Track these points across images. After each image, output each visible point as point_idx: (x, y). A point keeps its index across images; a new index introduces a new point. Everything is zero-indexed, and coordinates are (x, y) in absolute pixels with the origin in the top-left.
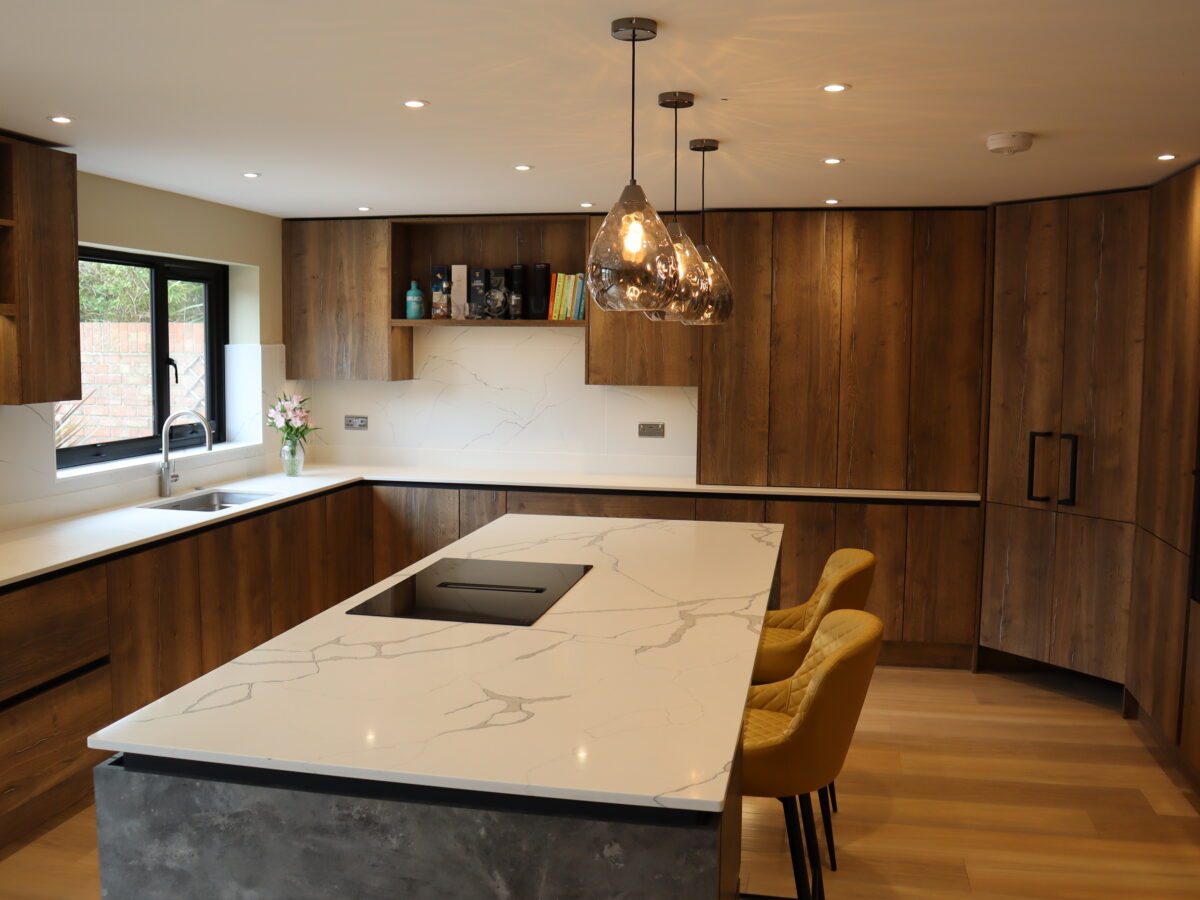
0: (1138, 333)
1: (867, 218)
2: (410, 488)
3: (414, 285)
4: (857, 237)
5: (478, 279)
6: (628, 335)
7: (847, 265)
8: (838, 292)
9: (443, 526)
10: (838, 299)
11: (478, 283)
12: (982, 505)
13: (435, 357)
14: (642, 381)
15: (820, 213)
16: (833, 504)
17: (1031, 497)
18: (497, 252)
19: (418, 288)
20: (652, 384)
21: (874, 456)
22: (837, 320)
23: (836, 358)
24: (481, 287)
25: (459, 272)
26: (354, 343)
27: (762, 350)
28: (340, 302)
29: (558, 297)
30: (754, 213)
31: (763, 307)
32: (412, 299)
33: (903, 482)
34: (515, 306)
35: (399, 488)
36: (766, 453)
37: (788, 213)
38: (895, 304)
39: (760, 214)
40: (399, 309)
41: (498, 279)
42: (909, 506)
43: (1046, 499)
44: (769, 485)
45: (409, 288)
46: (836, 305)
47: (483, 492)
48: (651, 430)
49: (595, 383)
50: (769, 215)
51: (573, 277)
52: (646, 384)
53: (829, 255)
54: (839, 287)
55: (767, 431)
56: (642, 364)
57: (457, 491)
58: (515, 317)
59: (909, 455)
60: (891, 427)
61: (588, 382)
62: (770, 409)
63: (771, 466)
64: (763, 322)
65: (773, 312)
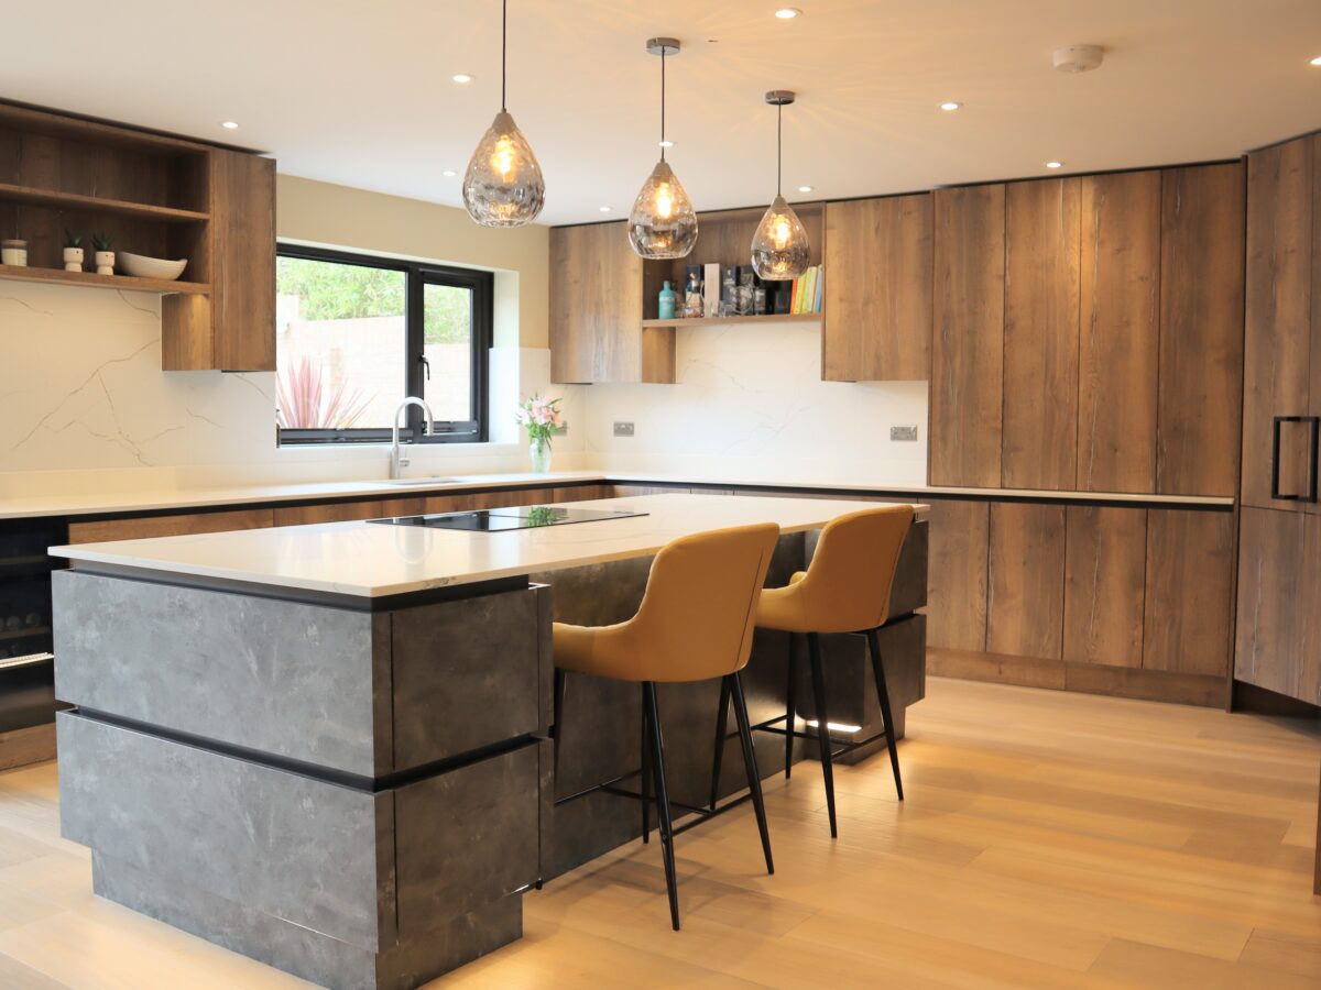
1: (1107, 183)
3: (666, 285)
4: (1097, 204)
5: (730, 277)
6: (863, 327)
7: (1086, 237)
8: (1077, 268)
10: (1077, 277)
11: (730, 282)
12: (1236, 509)
13: (696, 360)
14: (877, 376)
15: (1055, 181)
16: (1063, 507)
17: (1275, 493)
19: (671, 288)
20: (888, 379)
21: (1118, 454)
22: (1076, 300)
23: (1074, 343)
24: (731, 285)
25: (712, 271)
27: (994, 337)
28: (598, 305)
29: (798, 291)
30: (985, 187)
31: (995, 289)
32: (665, 298)
33: (1151, 484)
34: (760, 302)
36: (1000, 451)
37: (1021, 184)
38: (1142, 279)
39: (992, 187)
40: (651, 310)
41: (747, 277)
42: (1150, 510)
43: (1291, 498)
44: (1002, 488)
45: (662, 288)
46: (1074, 283)
48: (903, 433)
49: (832, 379)
50: (1002, 186)
51: (813, 270)
52: (881, 379)
53: (1066, 226)
54: (1077, 263)
55: (1000, 426)
56: (878, 358)
58: (760, 313)
59: (1158, 453)
60: (1137, 417)
61: (824, 379)
62: (1003, 402)
63: (1004, 465)
64: (995, 305)
65: (1005, 294)
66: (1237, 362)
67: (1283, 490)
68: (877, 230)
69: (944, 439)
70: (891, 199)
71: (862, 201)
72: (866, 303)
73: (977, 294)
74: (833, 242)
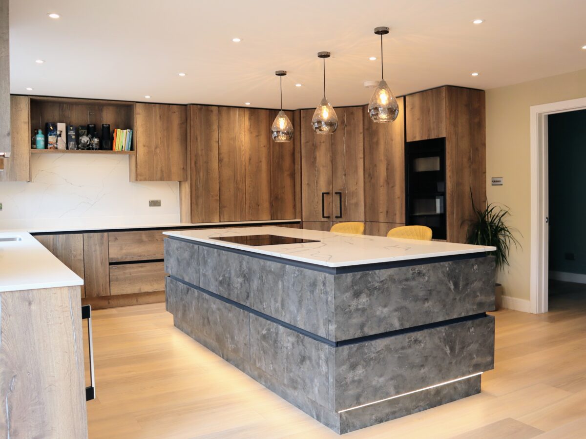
0: (361, 155)
1: (253, 111)
2: (55, 235)
3: (40, 131)
4: (250, 119)
5: (72, 130)
6: (155, 158)
7: (247, 130)
8: (244, 141)
9: (74, 253)
10: (244, 144)
11: (72, 133)
12: (301, 223)
13: (42, 171)
14: (162, 179)
15: (236, 108)
17: (324, 217)
18: (79, 117)
19: (42, 133)
20: (166, 180)
21: (259, 207)
22: (244, 152)
23: (244, 168)
24: (73, 135)
25: (61, 127)
27: (215, 165)
29: (117, 140)
30: (211, 107)
31: (215, 146)
32: (40, 138)
33: (270, 217)
34: (96, 144)
35: (49, 236)
36: (219, 208)
37: (224, 107)
38: (264, 146)
39: (213, 107)
40: (33, 143)
41: (83, 131)
43: (328, 217)
44: (220, 222)
45: (37, 133)
46: (243, 146)
47: (96, 234)
48: (155, 203)
49: (141, 180)
50: (217, 107)
51: (125, 131)
52: (163, 180)
53: (240, 126)
54: (244, 139)
55: (218, 198)
56: (162, 171)
57: (81, 235)
58: (96, 149)
59: (272, 206)
60: (265, 195)
61: (137, 180)
62: (219, 189)
63: (221, 213)
64: (215, 152)
65: (219, 149)
66: (293, 175)
67: (325, 215)
68: (160, 117)
69: (197, 204)
70: (166, 105)
71: (153, 105)
72: (156, 148)
73: (208, 148)
74: (140, 120)
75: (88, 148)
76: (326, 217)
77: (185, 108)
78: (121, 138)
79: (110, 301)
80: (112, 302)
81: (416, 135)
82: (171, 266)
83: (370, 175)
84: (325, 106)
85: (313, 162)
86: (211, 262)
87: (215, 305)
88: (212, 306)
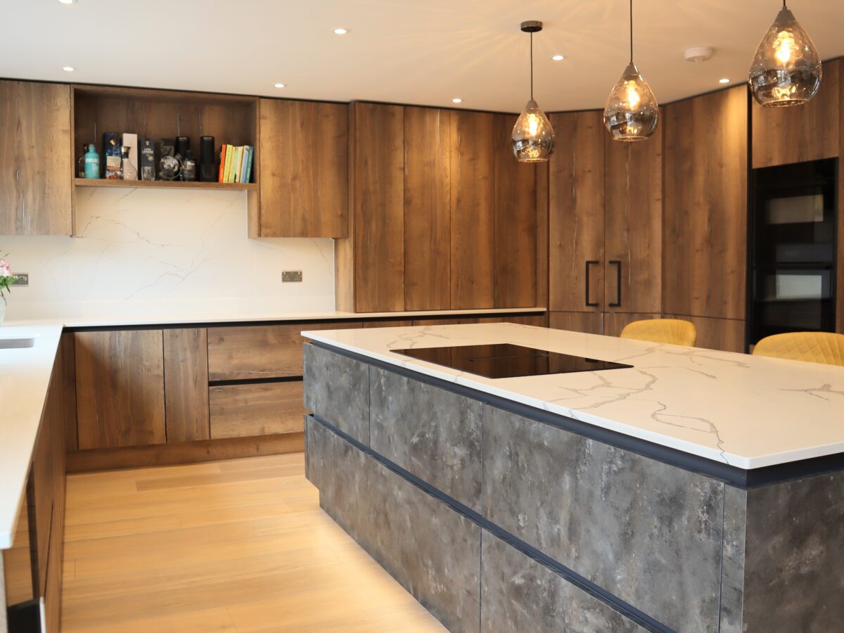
0: (658, 195)
1: (466, 116)
2: (114, 332)
3: (92, 148)
4: (459, 129)
5: (148, 147)
6: (292, 197)
7: (453, 149)
8: (448, 167)
9: (147, 364)
10: (448, 173)
11: (148, 151)
12: (546, 314)
13: (98, 217)
14: (304, 234)
15: (435, 110)
17: (588, 304)
18: (163, 124)
19: (97, 151)
20: (312, 236)
21: (474, 285)
22: (449, 187)
23: (448, 215)
24: (151, 155)
25: (130, 140)
26: (34, 199)
27: (398, 210)
28: (19, 160)
29: (227, 164)
30: (391, 106)
31: (398, 176)
32: (91, 160)
33: (492, 302)
34: (189, 171)
35: (102, 332)
36: (403, 286)
37: (414, 108)
38: (484, 178)
39: (395, 107)
40: (79, 169)
41: (168, 148)
43: (596, 305)
44: (406, 311)
45: (87, 151)
46: (447, 177)
47: (185, 330)
48: (292, 277)
49: (266, 236)
50: (401, 108)
51: (240, 148)
52: (307, 236)
53: (442, 141)
54: (448, 164)
55: (403, 269)
56: (304, 220)
57: (161, 331)
58: (190, 180)
59: (495, 283)
60: (484, 264)
61: (260, 235)
62: (405, 253)
63: (407, 296)
64: (399, 187)
65: (405, 181)
66: (533, 230)
67: (590, 302)
68: (302, 125)
69: (365, 280)
70: (313, 103)
71: (290, 102)
72: (294, 178)
73: (386, 179)
74: (266, 130)
75: (176, 178)
76: (592, 305)
77: (345, 108)
78: (234, 160)
79: (210, 449)
80: (214, 451)
81: (773, 155)
82: (315, 395)
83: (675, 231)
84: (632, 82)
85: (569, 206)
86: (395, 402)
87: (402, 491)
88: (395, 493)
